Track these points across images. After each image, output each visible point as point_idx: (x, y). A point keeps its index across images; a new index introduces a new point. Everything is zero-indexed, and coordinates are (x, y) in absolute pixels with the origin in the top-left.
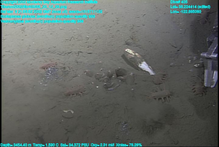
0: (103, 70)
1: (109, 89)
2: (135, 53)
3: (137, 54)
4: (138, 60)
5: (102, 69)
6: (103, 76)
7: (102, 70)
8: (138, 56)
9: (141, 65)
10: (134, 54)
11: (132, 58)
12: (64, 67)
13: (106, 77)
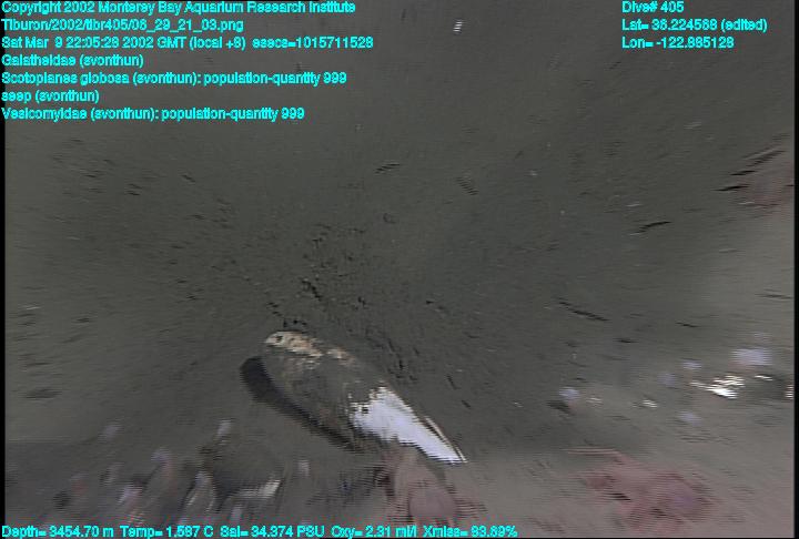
2: (324, 350)
4: (345, 384)
8: (348, 363)
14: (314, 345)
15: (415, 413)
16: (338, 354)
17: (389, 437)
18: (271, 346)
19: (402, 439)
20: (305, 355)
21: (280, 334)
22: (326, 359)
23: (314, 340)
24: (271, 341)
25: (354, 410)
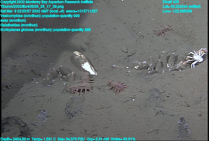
11: (77, 59)
14: (80, 54)
15: (90, 66)
16: (82, 56)
17: (86, 70)
18: (74, 54)
19: (87, 70)
20: (78, 56)
21: (76, 52)
22: (81, 57)
23: (80, 53)
24: (74, 53)
25: (82, 65)
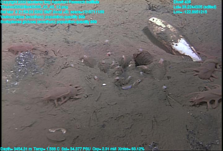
0: (112, 54)
1: (123, 88)
2: (166, 25)
3: (169, 26)
4: (172, 37)
5: (109, 53)
6: (113, 64)
7: (109, 55)
8: (172, 30)
9: (177, 45)
10: (164, 26)
11: (161, 33)
12: (46, 52)
13: (119, 67)
21: (154, 18)
24: (151, 20)
